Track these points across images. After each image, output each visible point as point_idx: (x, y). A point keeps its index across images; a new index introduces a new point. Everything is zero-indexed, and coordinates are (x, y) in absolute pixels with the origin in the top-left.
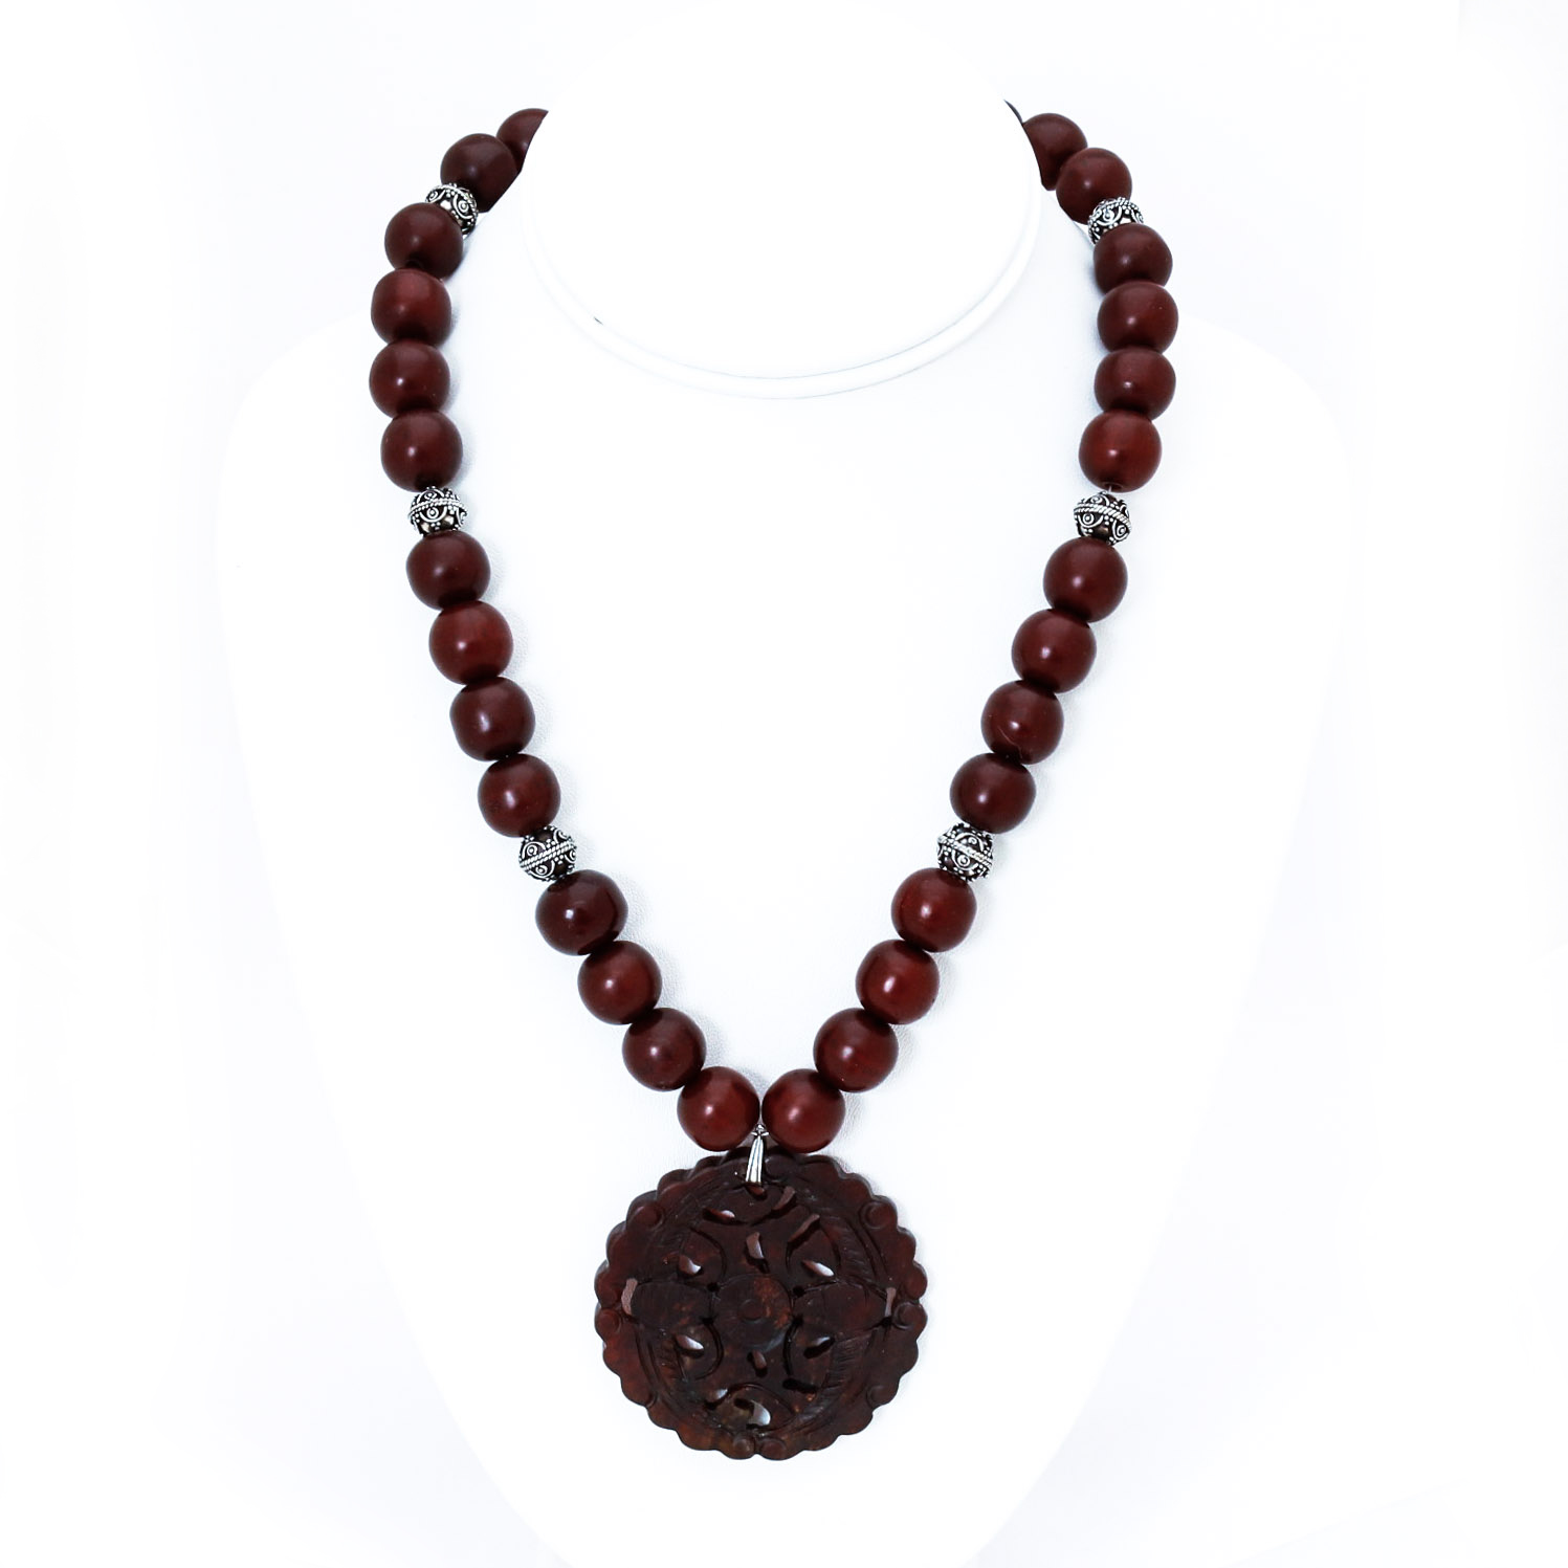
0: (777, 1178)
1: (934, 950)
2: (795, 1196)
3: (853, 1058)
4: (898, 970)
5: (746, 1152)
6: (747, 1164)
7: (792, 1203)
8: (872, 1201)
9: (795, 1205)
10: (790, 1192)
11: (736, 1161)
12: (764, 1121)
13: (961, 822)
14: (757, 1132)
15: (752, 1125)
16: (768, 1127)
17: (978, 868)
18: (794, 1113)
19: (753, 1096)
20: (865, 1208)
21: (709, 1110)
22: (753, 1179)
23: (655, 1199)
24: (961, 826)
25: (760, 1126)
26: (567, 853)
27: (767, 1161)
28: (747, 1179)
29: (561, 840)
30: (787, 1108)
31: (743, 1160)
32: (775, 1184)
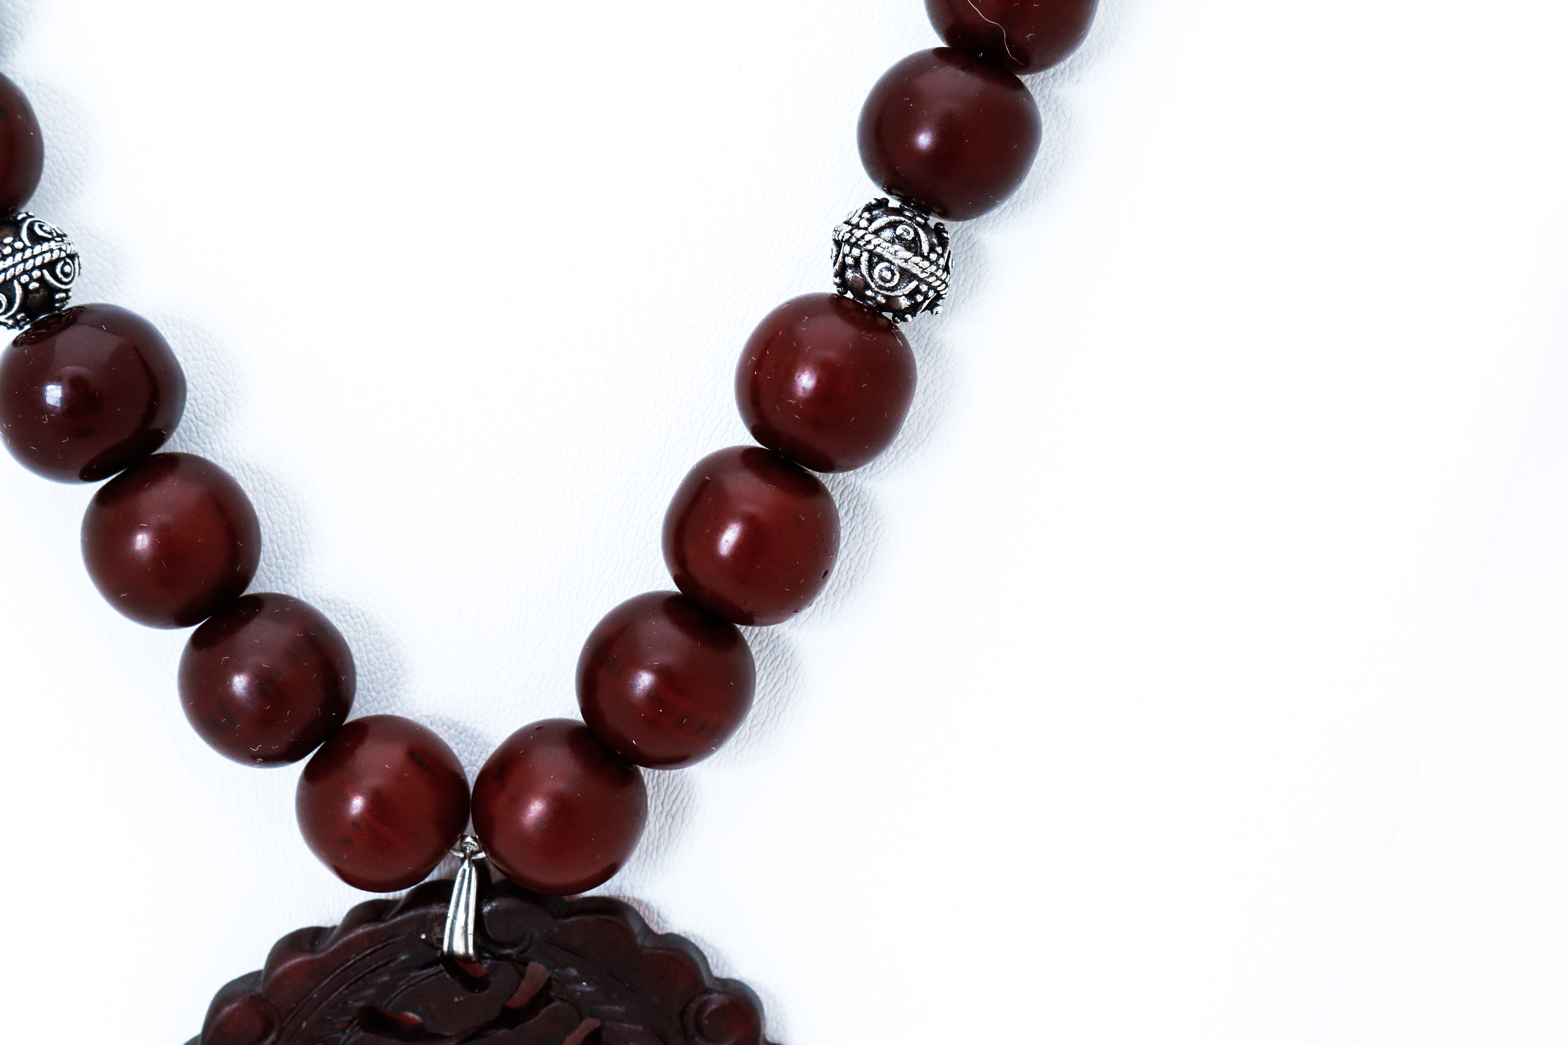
0: (512, 945)
1: (829, 467)
2: (548, 985)
3: (654, 695)
4: (750, 508)
5: (443, 891)
6: (445, 917)
7: (542, 997)
8: (708, 991)
9: (550, 1001)
10: (537, 970)
11: (421, 911)
12: (477, 829)
13: (882, 195)
14: (463, 850)
15: (451, 837)
16: (485, 842)
17: (917, 290)
18: (536, 808)
19: (452, 775)
20: (694, 1006)
21: (357, 804)
22: (459, 948)
23: (259, 989)
24: (882, 204)
25: (469, 839)
26: (51, 266)
27: (487, 909)
28: (445, 948)
29: (36, 239)
30: (519, 803)
31: (435, 909)
32: (507, 958)
